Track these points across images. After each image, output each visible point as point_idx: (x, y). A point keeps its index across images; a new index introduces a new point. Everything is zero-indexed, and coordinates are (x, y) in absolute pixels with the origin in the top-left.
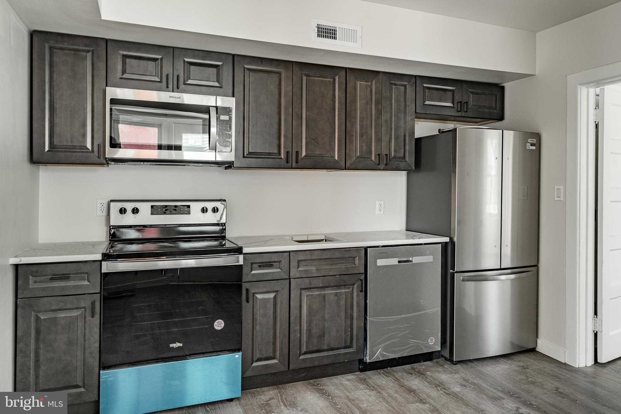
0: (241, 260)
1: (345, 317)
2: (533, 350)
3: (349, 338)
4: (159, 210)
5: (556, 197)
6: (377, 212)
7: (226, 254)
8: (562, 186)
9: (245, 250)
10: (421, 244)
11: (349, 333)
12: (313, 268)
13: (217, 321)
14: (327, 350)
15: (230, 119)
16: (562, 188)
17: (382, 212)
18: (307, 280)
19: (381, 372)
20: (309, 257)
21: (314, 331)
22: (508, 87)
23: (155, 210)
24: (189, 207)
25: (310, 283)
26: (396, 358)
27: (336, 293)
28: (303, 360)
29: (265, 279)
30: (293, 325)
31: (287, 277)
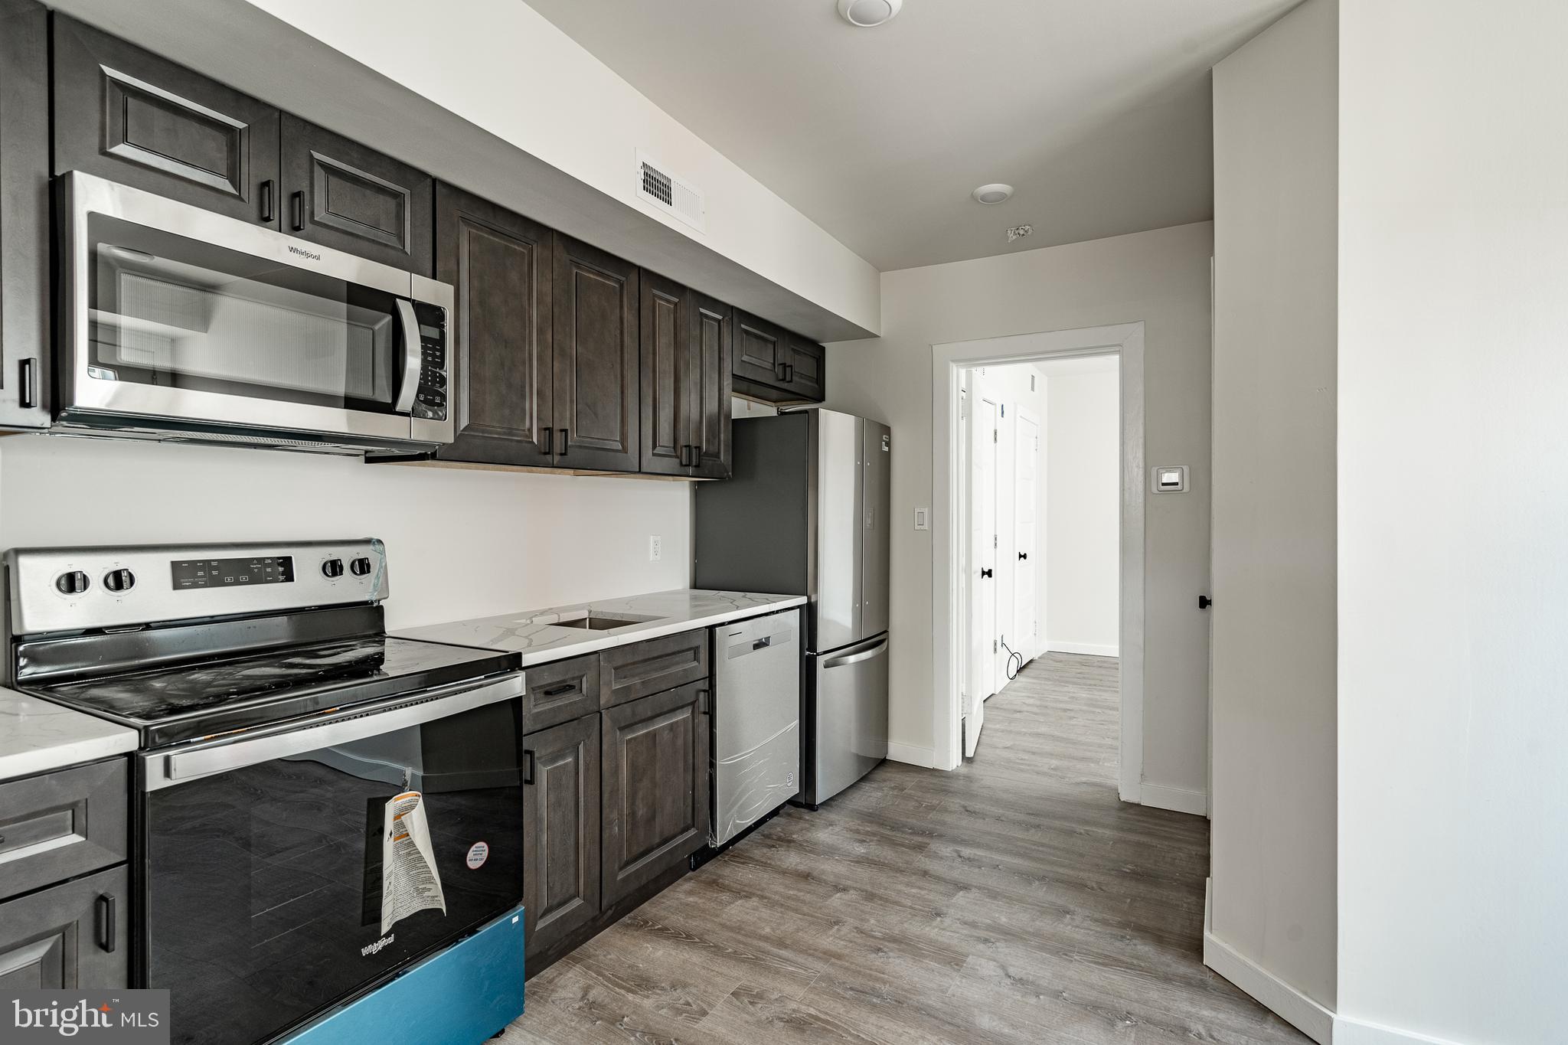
1: (684, 769)
3: (690, 809)
4: (200, 573)
5: (916, 525)
8: (927, 509)
9: (528, 660)
11: (690, 801)
12: (636, 681)
13: (473, 848)
14: (659, 845)
15: (442, 334)
16: (926, 511)
17: (658, 557)
18: (627, 708)
19: (726, 859)
20: (630, 659)
21: (640, 813)
23: (184, 576)
24: (287, 562)
25: (634, 713)
26: (751, 826)
27: (672, 724)
28: (624, 880)
29: (558, 720)
30: (608, 810)
31: (596, 709)
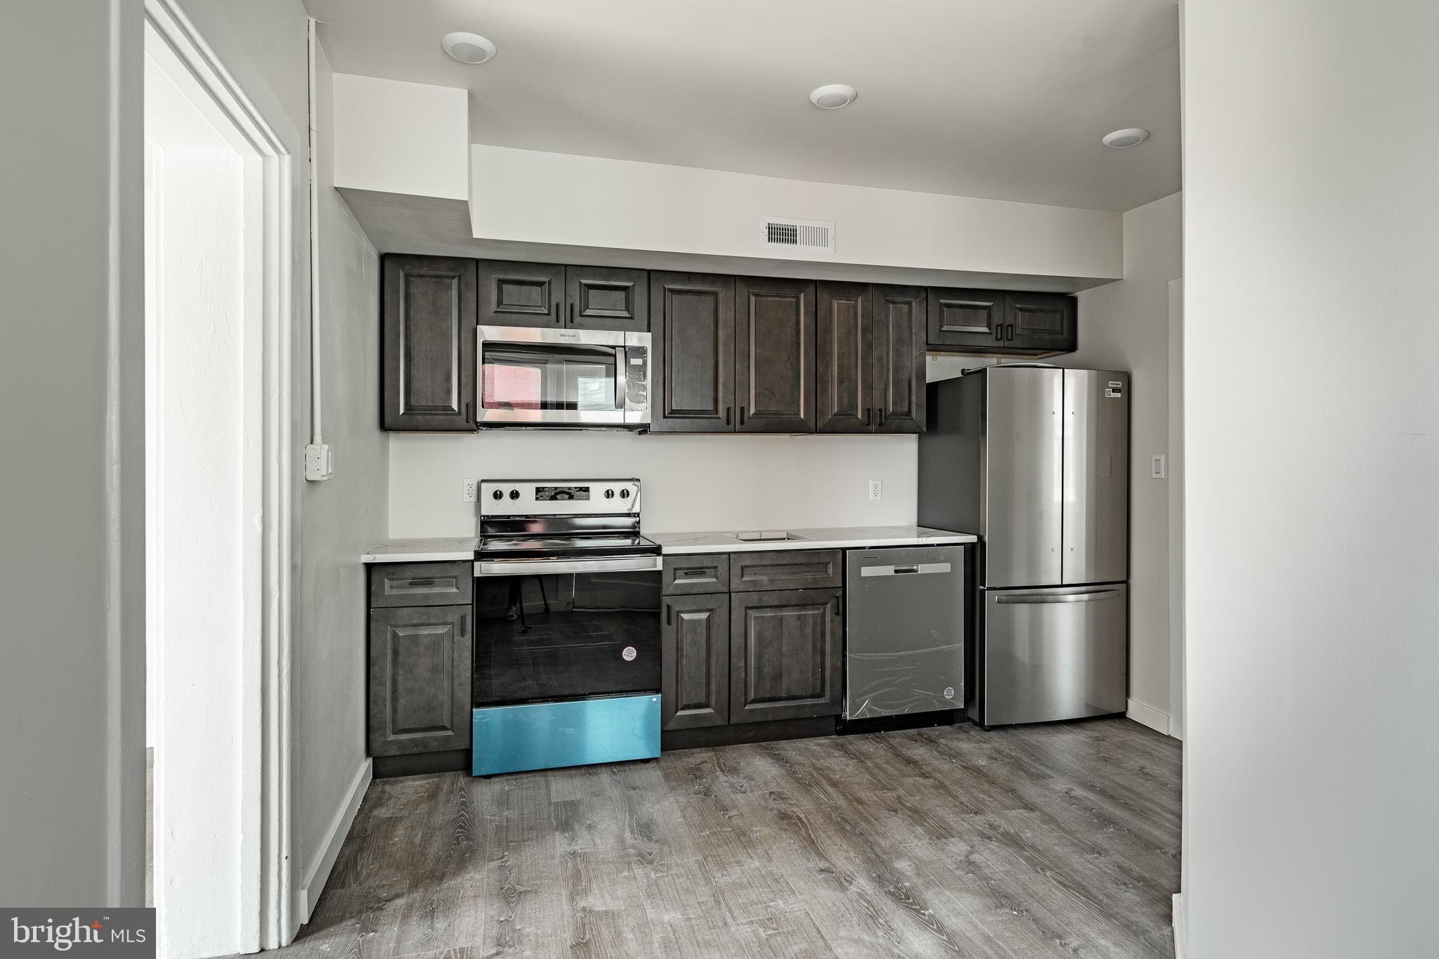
0: (658, 564)
1: (813, 651)
2: (1121, 716)
3: (819, 682)
4: (547, 493)
5: (1154, 472)
6: (871, 497)
7: (639, 555)
8: (1163, 456)
9: (665, 550)
10: (933, 545)
11: (819, 676)
12: (765, 578)
13: (627, 649)
14: (786, 699)
15: (645, 363)
16: (1163, 458)
17: (879, 498)
18: (755, 596)
19: (869, 737)
20: (758, 562)
21: (766, 670)
22: (1083, 297)
23: (540, 494)
24: (587, 489)
25: (760, 600)
26: (892, 716)
27: (799, 615)
28: (750, 711)
29: (693, 592)
30: (736, 659)
31: (726, 590)
